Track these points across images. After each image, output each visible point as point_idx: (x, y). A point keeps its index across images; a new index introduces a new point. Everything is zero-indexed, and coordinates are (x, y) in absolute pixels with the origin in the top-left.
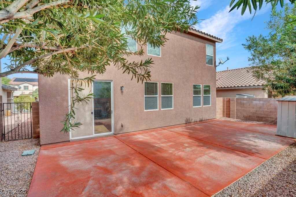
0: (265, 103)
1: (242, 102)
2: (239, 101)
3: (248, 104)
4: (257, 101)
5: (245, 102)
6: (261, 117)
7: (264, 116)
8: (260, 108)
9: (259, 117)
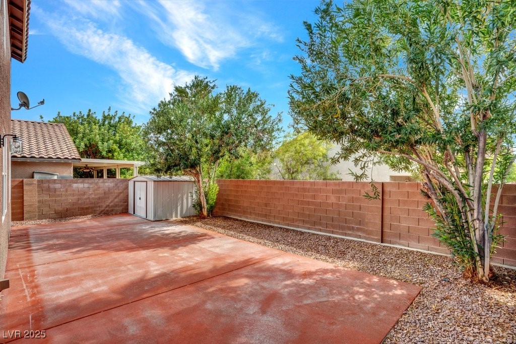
0: (91, 186)
1: (52, 186)
2: (46, 185)
3: (64, 189)
4: (79, 184)
5: (58, 186)
6: (87, 208)
7: (91, 206)
8: (84, 194)
9: (82, 209)
